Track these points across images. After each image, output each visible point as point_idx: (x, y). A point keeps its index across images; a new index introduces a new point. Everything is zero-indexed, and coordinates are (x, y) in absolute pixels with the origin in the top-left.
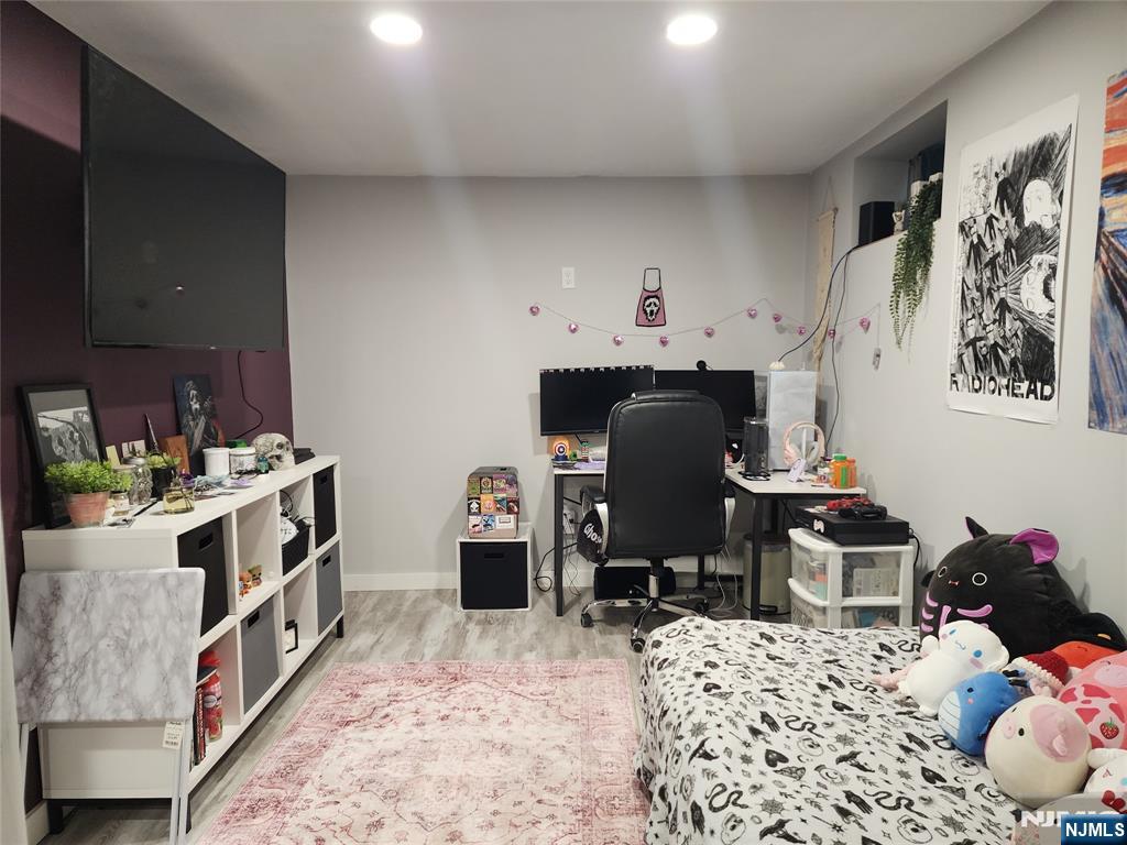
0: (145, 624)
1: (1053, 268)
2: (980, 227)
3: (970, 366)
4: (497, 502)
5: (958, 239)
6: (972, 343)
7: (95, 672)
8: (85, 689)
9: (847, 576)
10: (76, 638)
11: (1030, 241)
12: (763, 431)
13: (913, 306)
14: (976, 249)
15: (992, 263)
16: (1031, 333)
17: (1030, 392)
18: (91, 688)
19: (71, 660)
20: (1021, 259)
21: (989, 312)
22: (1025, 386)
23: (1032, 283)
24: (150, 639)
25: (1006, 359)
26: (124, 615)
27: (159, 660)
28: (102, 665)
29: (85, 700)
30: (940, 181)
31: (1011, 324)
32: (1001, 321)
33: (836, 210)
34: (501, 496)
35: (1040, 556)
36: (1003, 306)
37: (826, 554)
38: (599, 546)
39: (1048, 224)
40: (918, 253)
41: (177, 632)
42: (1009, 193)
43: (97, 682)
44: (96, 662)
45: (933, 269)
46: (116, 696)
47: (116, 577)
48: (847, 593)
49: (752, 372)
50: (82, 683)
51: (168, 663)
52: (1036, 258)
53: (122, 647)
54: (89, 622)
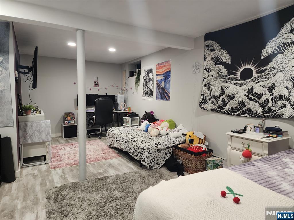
0: (42, 128)
1: (152, 83)
2: (145, 77)
3: (145, 94)
4: (71, 118)
5: (143, 78)
6: (145, 91)
7: (35, 136)
8: (33, 138)
9: (131, 122)
10: (31, 131)
11: (150, 80)
12: (118, 104)
13: (138, 86)
14: (145, 80)
15: (146, 82)
16: (151, 90)
17: (151, 97)
18: (34, 138)
19: (30, 134)
20: (149, 82)
21: (146, 88)
22: (150, 96)
23: (150, 84)
24: (43, 130)
25: (148, 93)
26: (38, 127)
27: (45, 133)
28: (36, 134)
29: (34, 140)
30: (140, 70)
31: (149, 89)
32: (148, 89)
33: (126, 71)
34: (71, 117)
35: (152, 114)
36: (148, 87)
37: (129, 119)
38: (93, 123)
39: (152, 78)
40: (138, 79)
41: (47, 129)
42: (148, 74)
43: (35, 137)
44: (35, 134)
45: (140, 82)
46: (39, 139)
47: (36, 122)
48: (131, 124)
49: (115, 95)
50: (33, 137)
51: (47, 133)
52: (151, 82)
53: (39, 132)
54: (32, 129)
